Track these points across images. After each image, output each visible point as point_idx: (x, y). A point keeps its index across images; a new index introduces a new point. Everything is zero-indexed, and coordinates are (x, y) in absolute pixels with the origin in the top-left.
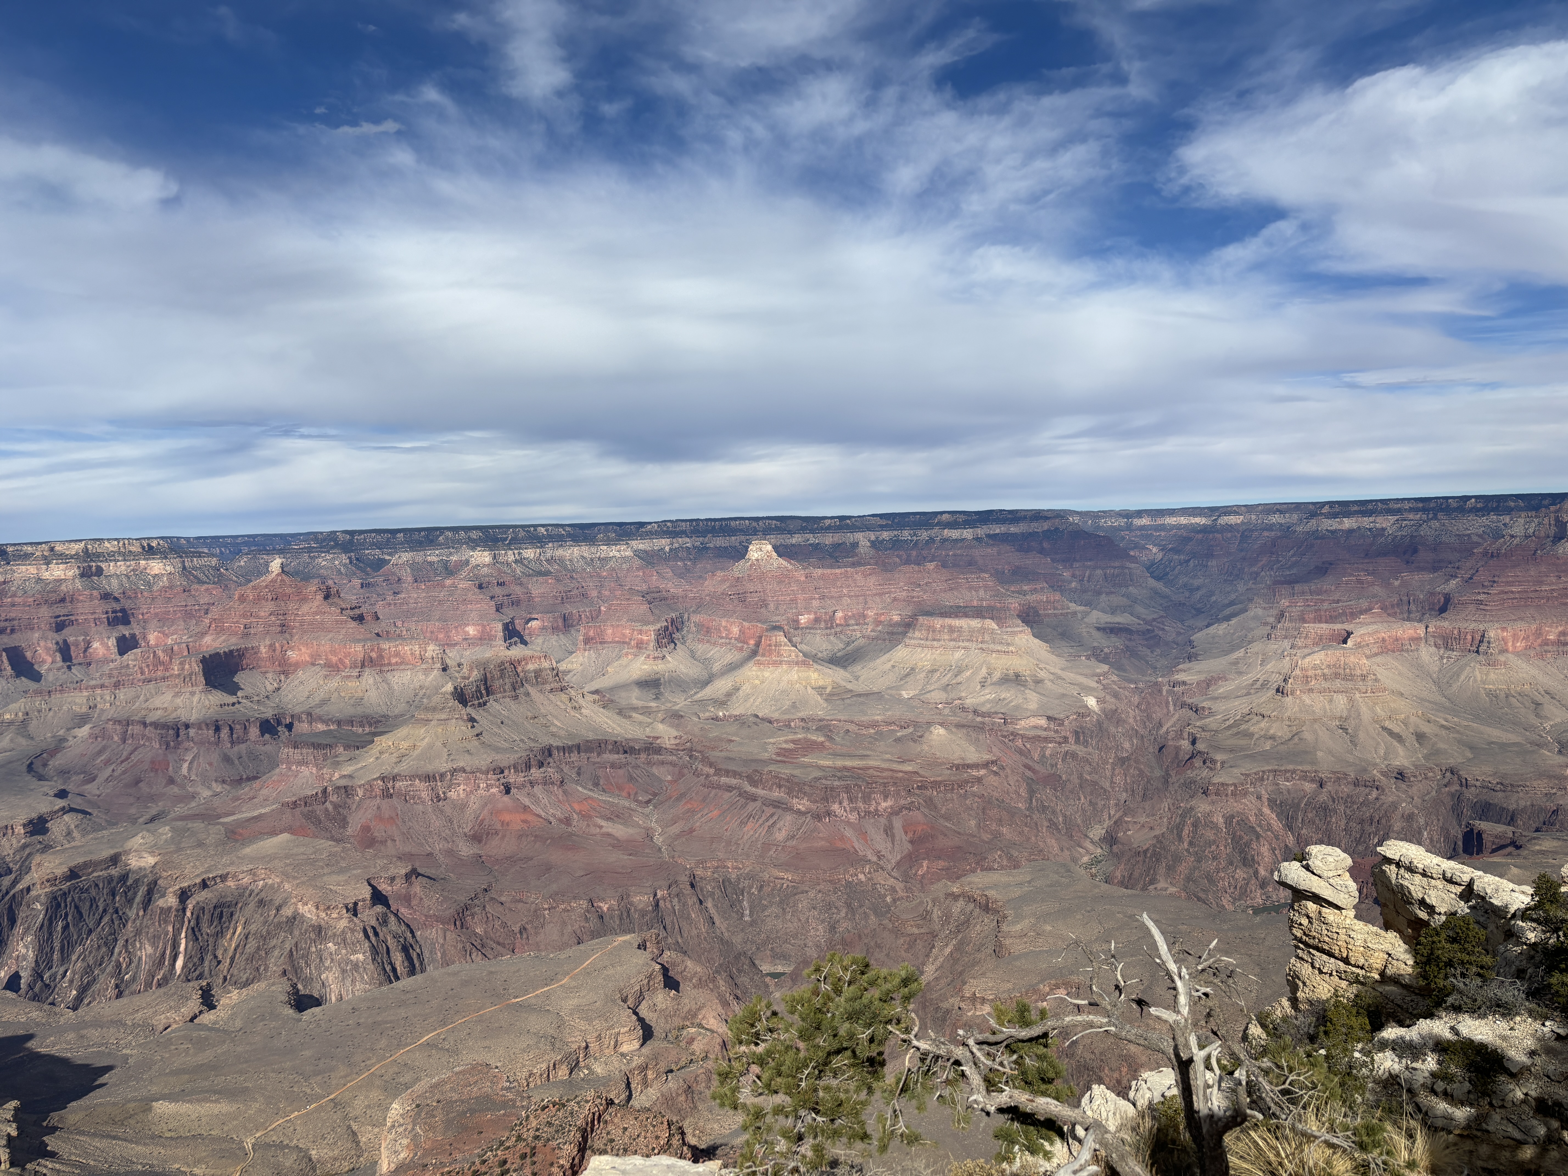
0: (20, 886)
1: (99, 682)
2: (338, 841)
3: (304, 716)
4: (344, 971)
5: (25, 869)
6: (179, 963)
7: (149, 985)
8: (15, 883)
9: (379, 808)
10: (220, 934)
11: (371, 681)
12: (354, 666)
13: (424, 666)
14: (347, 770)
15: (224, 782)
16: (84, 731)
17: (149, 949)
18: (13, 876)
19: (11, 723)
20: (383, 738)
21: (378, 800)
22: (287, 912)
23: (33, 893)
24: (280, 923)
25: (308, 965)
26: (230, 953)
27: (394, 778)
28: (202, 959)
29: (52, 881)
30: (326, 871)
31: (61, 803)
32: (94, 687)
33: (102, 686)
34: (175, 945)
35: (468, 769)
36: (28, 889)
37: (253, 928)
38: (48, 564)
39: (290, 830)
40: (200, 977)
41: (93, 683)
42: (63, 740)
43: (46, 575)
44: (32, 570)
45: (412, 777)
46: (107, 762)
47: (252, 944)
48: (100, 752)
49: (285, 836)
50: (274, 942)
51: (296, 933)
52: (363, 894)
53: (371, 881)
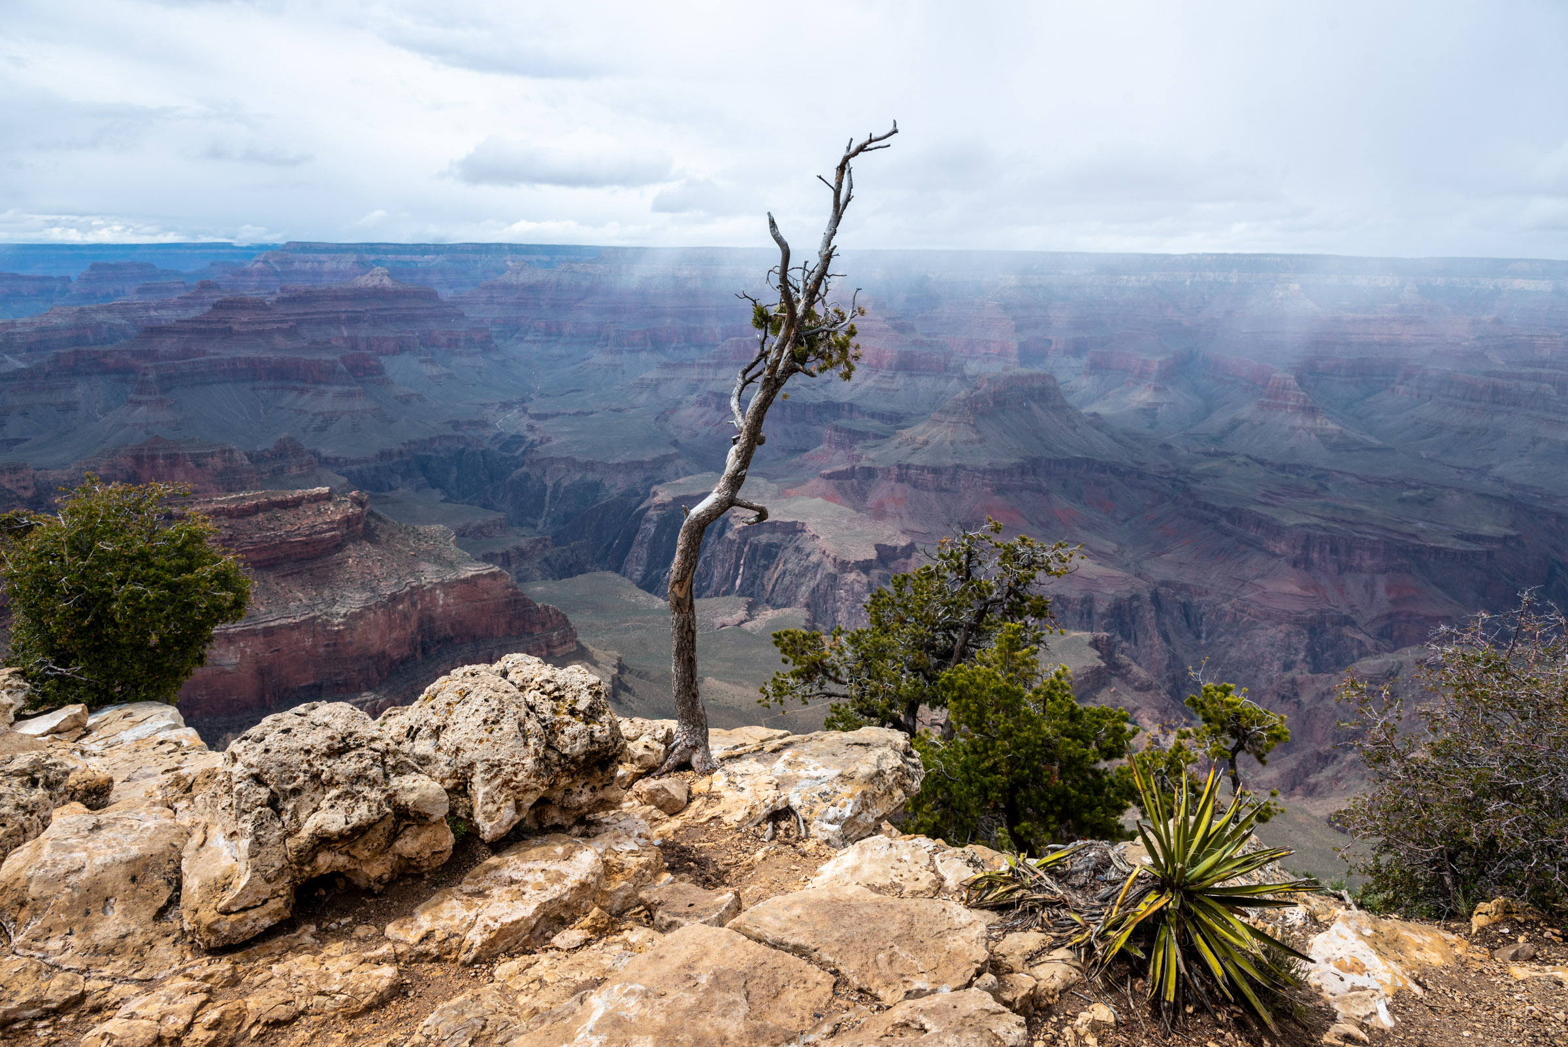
0: (642, 506)
1: (706, 361)
2: (858, 511)
3: (846, 407)
4: (850, 613)
5: (647, 495)
6: (738, 582)
7: (717, 594)
8: (641, 502)
9: (892, 489)
10: (766, 568)
11: (902, 382)
12: (890, 368)
13: (946, 374)
14: (873, 454)
15: (783, 450)
16: (693, 398)
17: (719, 569)
18: (638, 498)
19: (648, 385)
20: (904, 432)
21: (893, 483)
22: (814, 558)
23: (651, 512)
24: (808, 567)
25: (825, 603)
26: (773, 581)
27: (908, 467)
28: (753, 583)
29: (663, 506)
30: (846, 532)
31: (674, 450)
32: (703, 366)
33: (708, 365)
34: (736, 569)
35: (969, 468)
36: (647, 509)
37: (789, 566)
39: (823, 495)
40: (751, 595)
41: (702, 361)
42: (679, 403)
45: (922, 468)
46: (706, 423)
47: (787, 579)
48: (702, 416)
49: (819, 500)
50: (803, 580)
51: (818, 577)
52: (872, 554)
53: (878, 547)
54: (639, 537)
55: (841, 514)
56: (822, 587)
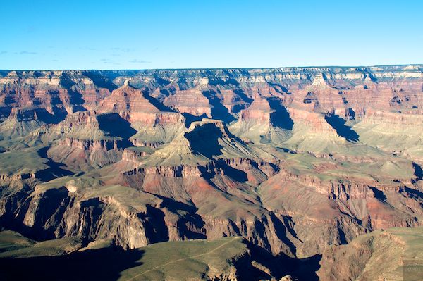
2: (138, 189)
5: (34, 189)
6: (81, 229)
9: (154, 178)
11: (158, 128)
12: (153, 122)
14: (145, 162)
15: (104, 163)
16: (58, 141)
17: (71, 223)
18: (29, 192)
20: (158, 151)
22: (117, 214)
23: (36, 197)
24: (115, 218)
25: (123, 234)
26: (98, 227)
28: (88, 229)
29: (40, 195)
34: (80, 222)
35: (188, 165)
36: (33, 197)
38: (51, 78)
39: (122, 185)
42: (52, 144)
43: (50, 83)
44: (45, 80)
45: (167, 167)
47: (105, 225)
49: (119, 186)
50: (112, 224)
51: (120, 222)
52: (144, 210)
53: (148, 206)
54: (29, 211)
55: (129, 192)
56: (122, 227)
